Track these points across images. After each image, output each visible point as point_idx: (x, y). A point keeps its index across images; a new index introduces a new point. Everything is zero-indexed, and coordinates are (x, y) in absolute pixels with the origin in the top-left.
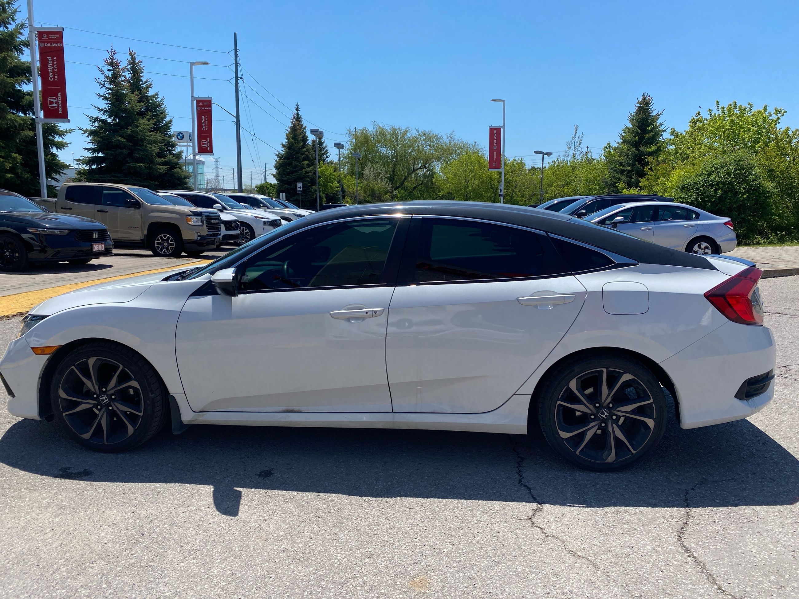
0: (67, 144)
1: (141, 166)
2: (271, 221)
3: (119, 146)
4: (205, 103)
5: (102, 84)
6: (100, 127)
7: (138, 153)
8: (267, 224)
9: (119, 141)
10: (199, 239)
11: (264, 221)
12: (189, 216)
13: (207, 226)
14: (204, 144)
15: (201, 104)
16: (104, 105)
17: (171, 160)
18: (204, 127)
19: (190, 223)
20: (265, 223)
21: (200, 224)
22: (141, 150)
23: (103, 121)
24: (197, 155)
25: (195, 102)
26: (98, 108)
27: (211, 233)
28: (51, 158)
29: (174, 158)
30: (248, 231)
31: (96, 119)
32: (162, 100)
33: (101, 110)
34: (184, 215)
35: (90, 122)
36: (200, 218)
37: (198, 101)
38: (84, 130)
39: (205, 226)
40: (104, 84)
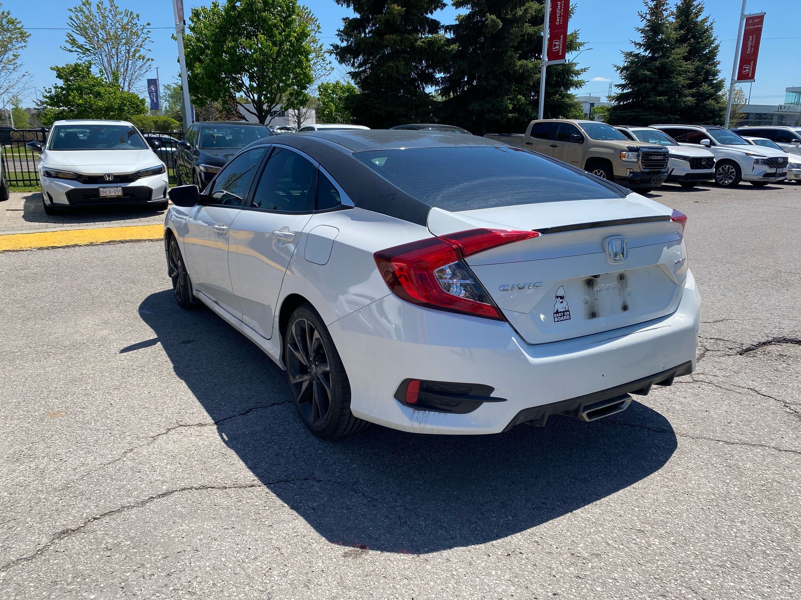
0: (584, 82)
1: (662, 99)
2: (767, 159)
3: (645, 79)
4: (756, 21)
5: (643, 17)
6: (632, 62)
7: (662, 86)
8: (760, 163)
9: (645, 75)
10: (630, 176)
11: (756, 159)
12: (624, 151)
13: (642, 162)
14: (745, 69)
15: (751, 21)
16: (640, 38)
17: (706, 91)
18: (749, 50)
19: (623, 159)
20: (757, 161)
21: (636, 160)
22: (667, 83)
23: (637, 56)
24: (736, 82)
25: (745, 21)
26: (635, 43)
27: (647, 170)
28: (559, 97)
29: (709, 88)
30: (733, 170)
31: (630, 54)
32: (712, 24)
33: (636, 44)
34: (619, 151)
35: (624, 58)
36: (636, 153)
37: (748, 19)
38: (618, 67)
39: (640, 162)
40: (645, 16)
